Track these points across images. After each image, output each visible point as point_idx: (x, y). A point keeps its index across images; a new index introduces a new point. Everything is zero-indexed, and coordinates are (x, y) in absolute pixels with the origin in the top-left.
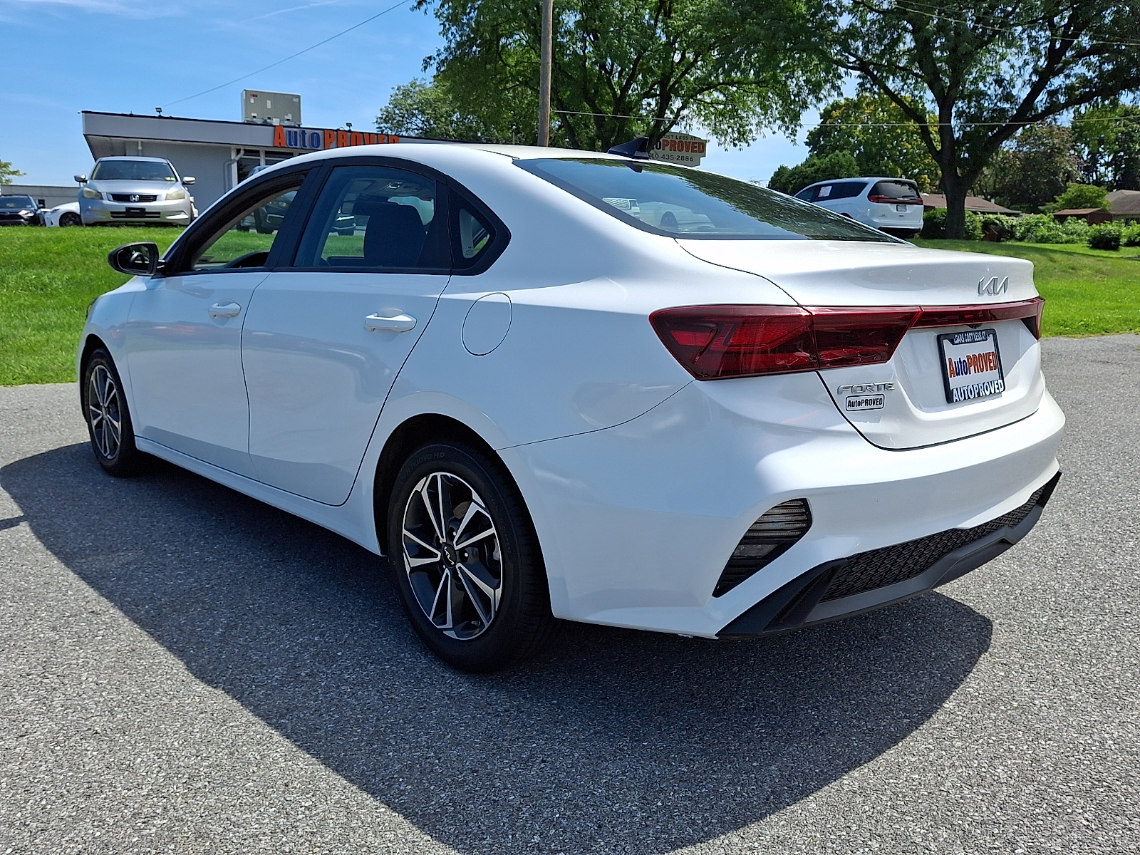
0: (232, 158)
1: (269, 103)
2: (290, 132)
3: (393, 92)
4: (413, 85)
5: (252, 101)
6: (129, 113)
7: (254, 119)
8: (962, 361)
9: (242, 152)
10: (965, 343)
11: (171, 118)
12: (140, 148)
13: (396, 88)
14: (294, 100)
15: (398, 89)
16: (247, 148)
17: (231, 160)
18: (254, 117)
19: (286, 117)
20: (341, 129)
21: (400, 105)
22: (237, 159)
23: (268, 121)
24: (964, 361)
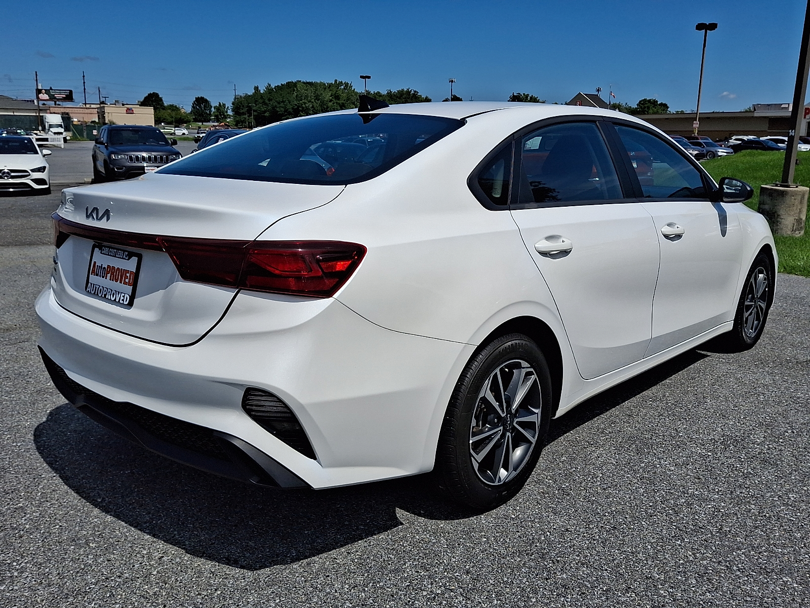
8: (103, 267)
10: (108, 255)
24: (104, 268)
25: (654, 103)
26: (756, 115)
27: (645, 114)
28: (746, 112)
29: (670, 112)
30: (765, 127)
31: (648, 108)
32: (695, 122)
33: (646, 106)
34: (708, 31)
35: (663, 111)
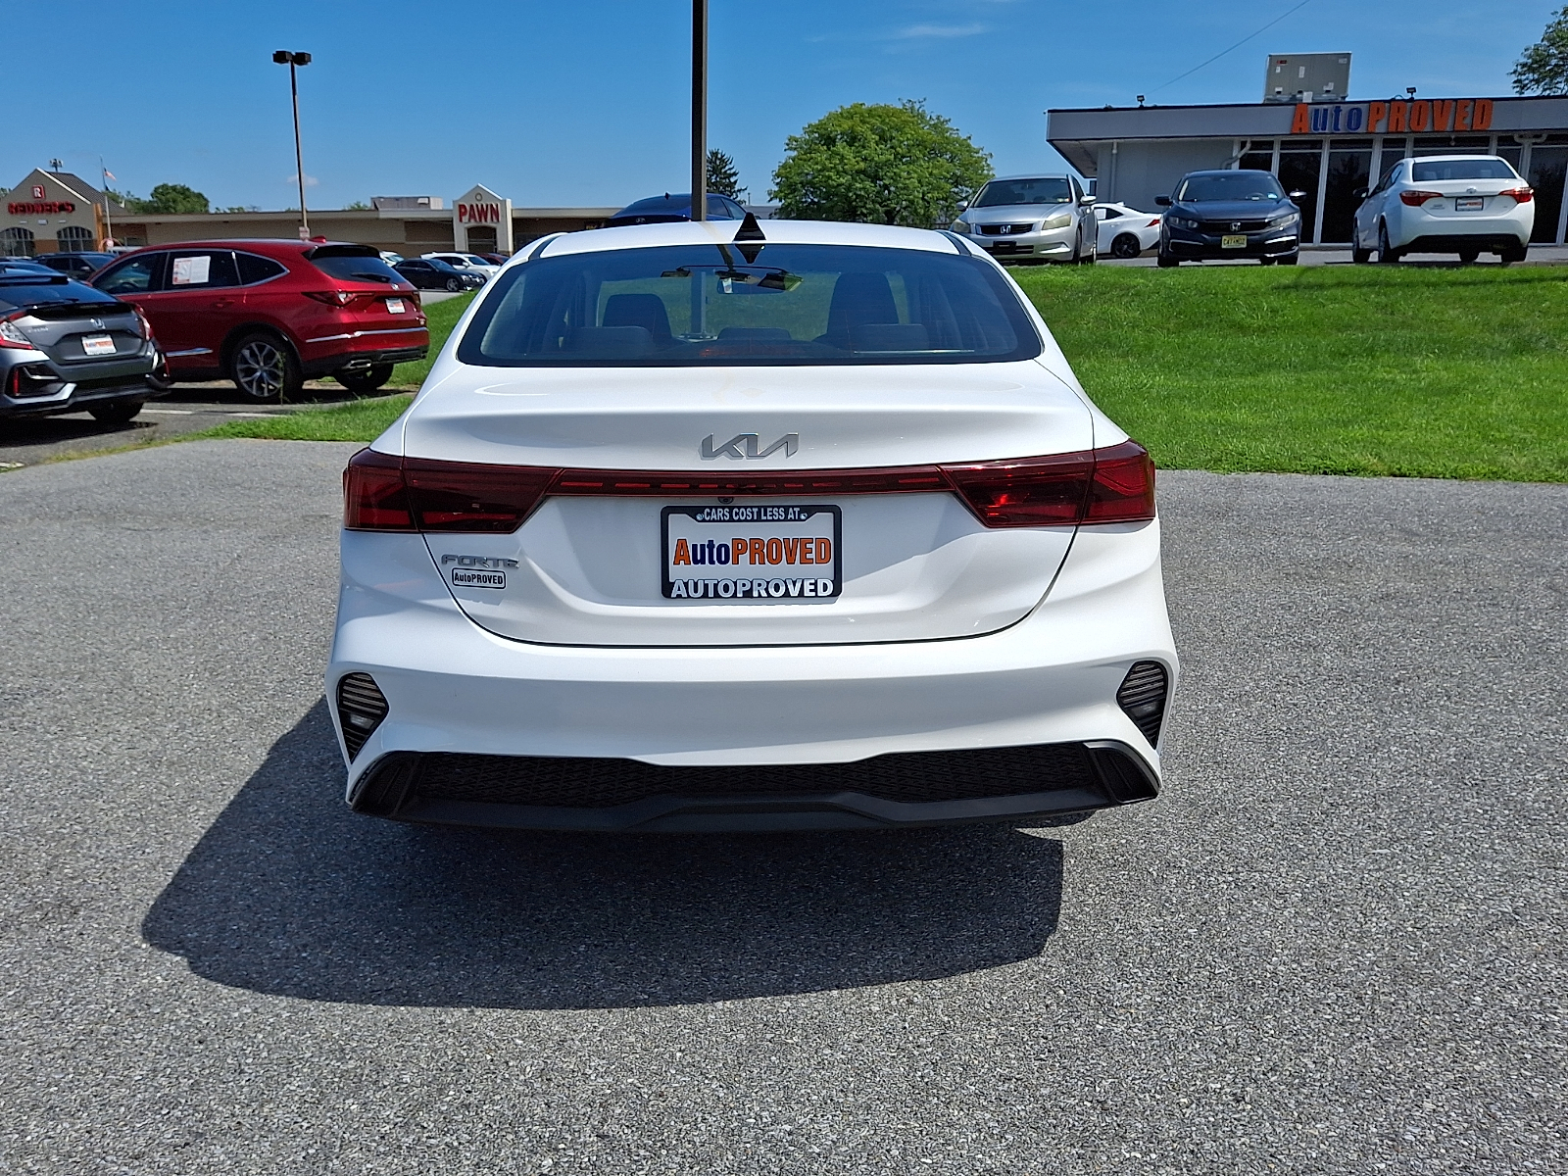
0: (1234, 155)
1: (1302, 70)
2: (1317, 111)
5: (1278, 70)
6: (1103, 107)
7: (1278, 96)
9: (1248, 145)
11: (1155, 107)
12: (1115, 151)
14: (1341, 61)
16: (1255, 139)
17: (1232, 158)
18: (1279, 93)
19: (1326, 88)
20: (1398, 98)
22: (1240, 156)
23: (1299, 96)
24: (722, 544)
25: (185, 192)
26: (382, 215)
27: (171, 213)
28: (353, 210)
29: (212, 210)
30: (400, 236)
31: (174, 201)
32: (301, 229)
33: (170, 198)
34: (296, 66)
35: (199, 209)
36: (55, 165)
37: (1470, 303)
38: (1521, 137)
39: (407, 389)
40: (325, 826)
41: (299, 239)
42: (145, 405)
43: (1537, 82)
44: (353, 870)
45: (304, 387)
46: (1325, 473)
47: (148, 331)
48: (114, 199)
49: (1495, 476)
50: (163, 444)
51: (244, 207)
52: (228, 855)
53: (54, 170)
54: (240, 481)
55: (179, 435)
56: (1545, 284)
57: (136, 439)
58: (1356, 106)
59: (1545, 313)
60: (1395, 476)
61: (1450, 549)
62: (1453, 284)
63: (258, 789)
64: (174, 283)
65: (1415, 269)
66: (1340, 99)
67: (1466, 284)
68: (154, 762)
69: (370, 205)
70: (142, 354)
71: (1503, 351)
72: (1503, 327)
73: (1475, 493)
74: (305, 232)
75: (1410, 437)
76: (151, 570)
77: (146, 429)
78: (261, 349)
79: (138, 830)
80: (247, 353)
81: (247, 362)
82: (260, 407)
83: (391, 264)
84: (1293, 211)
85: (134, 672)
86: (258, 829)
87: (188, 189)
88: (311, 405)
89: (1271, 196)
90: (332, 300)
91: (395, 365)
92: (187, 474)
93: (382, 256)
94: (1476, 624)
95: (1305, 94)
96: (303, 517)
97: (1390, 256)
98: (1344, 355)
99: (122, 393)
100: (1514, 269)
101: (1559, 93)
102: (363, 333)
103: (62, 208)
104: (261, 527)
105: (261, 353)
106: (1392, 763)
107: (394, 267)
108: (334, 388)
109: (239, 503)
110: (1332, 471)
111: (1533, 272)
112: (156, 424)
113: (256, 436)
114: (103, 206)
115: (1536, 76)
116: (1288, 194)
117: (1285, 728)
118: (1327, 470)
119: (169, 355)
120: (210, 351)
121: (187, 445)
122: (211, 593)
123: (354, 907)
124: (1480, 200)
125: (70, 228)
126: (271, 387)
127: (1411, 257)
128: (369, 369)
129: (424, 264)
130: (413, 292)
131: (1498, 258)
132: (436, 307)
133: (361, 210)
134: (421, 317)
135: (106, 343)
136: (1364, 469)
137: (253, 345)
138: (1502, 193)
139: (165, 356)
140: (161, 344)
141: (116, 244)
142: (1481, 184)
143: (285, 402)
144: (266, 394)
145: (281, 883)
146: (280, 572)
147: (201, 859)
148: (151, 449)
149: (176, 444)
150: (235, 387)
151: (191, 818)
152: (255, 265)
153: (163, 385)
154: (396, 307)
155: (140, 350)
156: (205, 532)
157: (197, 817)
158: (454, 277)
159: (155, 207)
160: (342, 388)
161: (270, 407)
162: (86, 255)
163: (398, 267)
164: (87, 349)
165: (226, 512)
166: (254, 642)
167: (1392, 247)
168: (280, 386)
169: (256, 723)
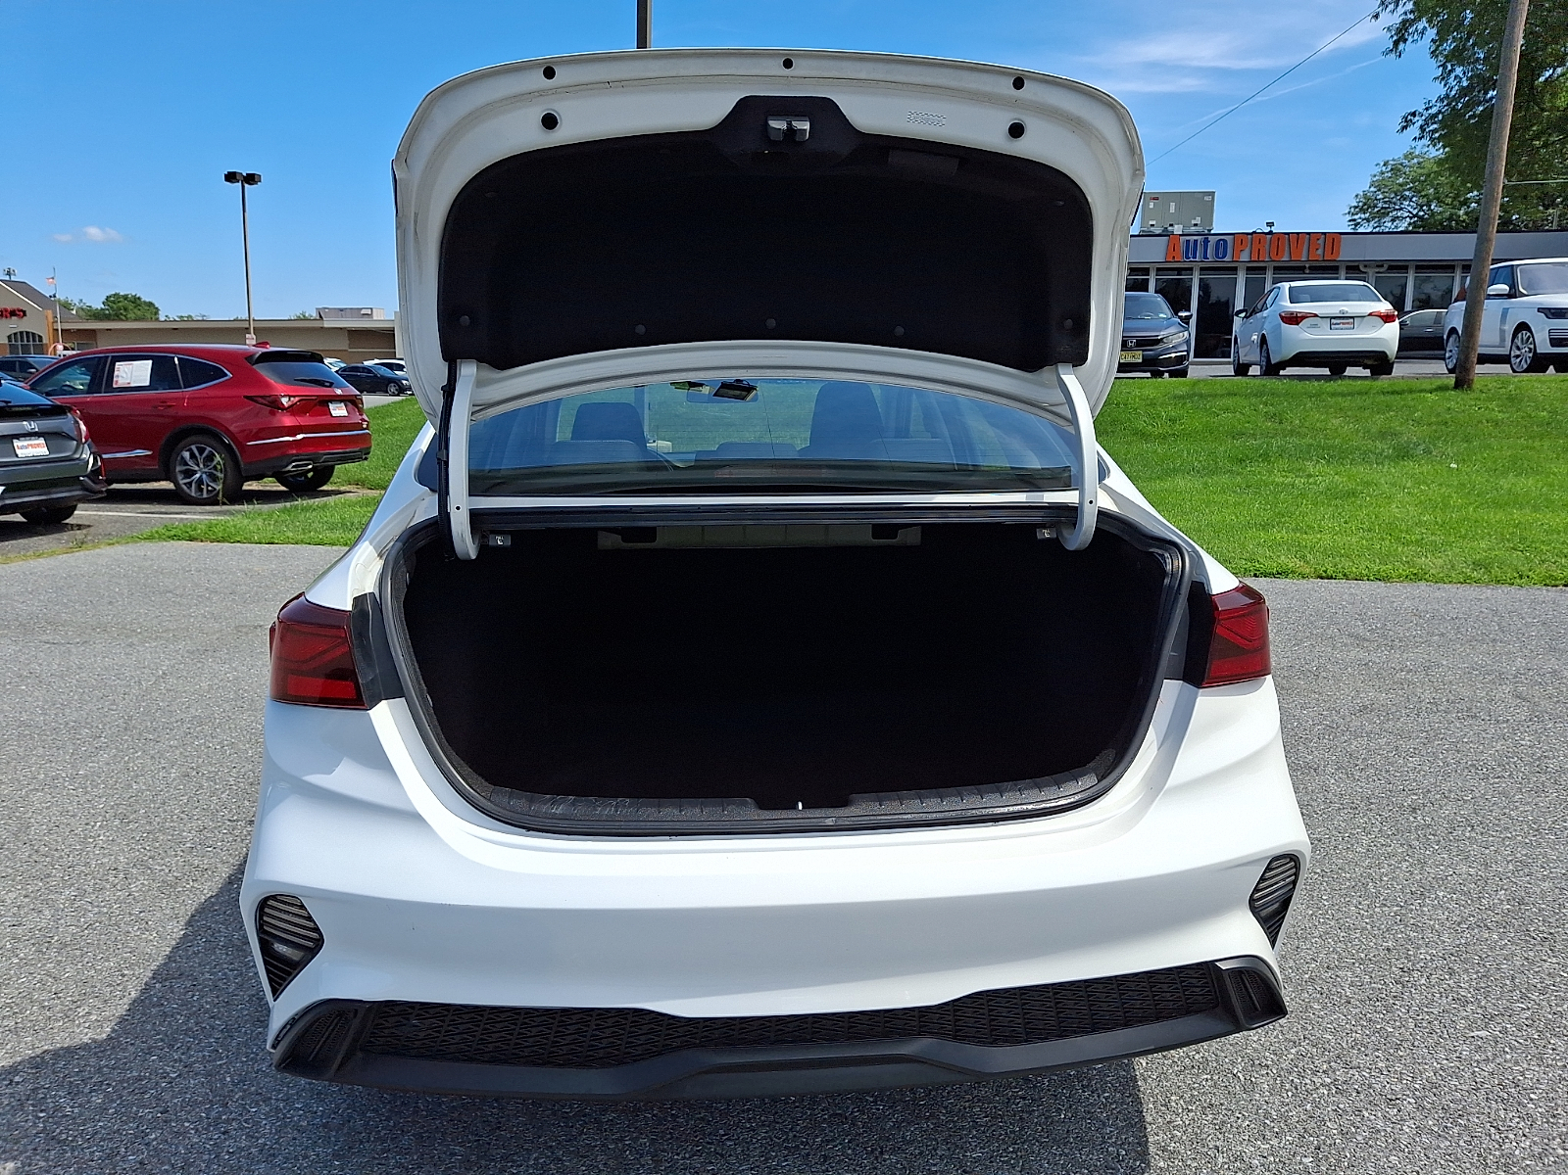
1: (1173, 205)
2: (1187, 241)
3: (1377, 170)
4: (1409, 156)
5: (1151, 205)
7: (1152, 229)
13: (1382, 164)
14: (1206, 198)
15: (1384, 165)
16: (1133, 266)
18: (1153, 225)
19: (1193, 222)
20: (1259, 231)
21: (1386, 186)
23: (1170, 228)
25: (136, 301)
26: (326, 325)
27: (122, 320)
28: (299, 319)
29: (162, 318)
30: (343, 344)
31: (125, 310)
32: (247, 336)
33: (121, 306)
34: (246, 185)
35: (149, 317)
36: (9, 274)
37: (1349, 413)
38: (1366, 266)
39: (348, 490)
40: (245, 1032)
41: (245, 344)
42: (80, 505)
43: (1368, 220)
44: (277, 1100)
45: (245, 487)
46: (1255, 576)
47: (84, 434)
48: (66, 306)
49: (1416, 577)
50: (94, 547)
51: (193, 315)
52: (121, 1082)
53: (7, 278)
54: (172, 587)
55: (111, 539)
56: (1414, 396)
57: (67, 542)
58: (1222, 237)
59: (1418, 422)
60: (1322, 578)
61: (1405, 656)
62: (1333, 395)
63: (166, 980)
64: (114, 386)
65: (1296, 382)
66: (1206, 232)
67: (1343, 395)
68: (41, 944)
69: (315, 315)
70: (77, 456)
71: (1386, 457)
72: (1383, 435)
73: (1404, 595)
74: (251, 339)
75: (1327, 539)
76: (67, 690)
77: (78, 532)
78: (201, 451)
79: (8, 1047)
80: (187, 455)
81: (186, 464)
82: (199, 508)
83: (334, 369)
84: (1183, 329)
85: (32, 820)
86: (162, 1040)
87: (139, 298)
88: (251, 507)
89: (1162, 315)
90: (275, 405)
91: (337, 467)
92: (117, 580)
93: (326, 361)
94: (1465, 740)
95: (1176, 226)
96: (236, 627)
97: (1271, 370)
98: (1241, 461)
99: (54, 496)
100: (1384, 381)
101: (1387, 230)
102: (305, 436)
103: (13, 313)
104: (191, 639)
105: (201, 454)
106: (1446, 913)
107: (337, 372)
108: (275, 489)
109: (169, 612)
110: (1262, 573)
111: (1402, 385)
112: (89, 526)
113: (191, 539)
114: (55, 312)
115: (1367, 215)
116: (1176, 314)
117: (1319, 871)
118: (1258, 573)
119: (104, 456)
120: (149, 453)
121: (119, 549)
122: (130, 718)
123: (277, 1160)
124: (1352, 320)
125: (21, 333)
126: (210, 488)
127: (1290, 371)
128: (309, 471)
129: (367, 370)
130: (356, 396)
131: (1367, 372)
132: (378, 411)
133: (306, 319)
134: (363, 420)
135: (38, 445)
136: (1293, 572)
137: (193, 447)
138: (1370, 314)
139: (101, 458)
140: (96, 446)
141: (65, 349)
142: (1351, 305)
143: (224, 504)
144: (205, 496)
145: (187, 1124)
146: (208, 692)
147: (86, 1090)
148: (82, 553)
149: (108, 547)
150: (174, 488)
151: (79, 1026)
152: (198, 369)
153: (97, 487)
154: (338, 411)
155: (75, 452)
156: (131, 645)
157: (87, 1025)
158: (395, 382)
159: (105, 315)
160: (283, 488)
161: (208, 508)
162: (33, 358)
163: (342, 372)
164: (18, 452)
165: (155, 622)
166: (174, 779)
167: (1273, 362)
168: (219, 487)
169: (169, 887)
